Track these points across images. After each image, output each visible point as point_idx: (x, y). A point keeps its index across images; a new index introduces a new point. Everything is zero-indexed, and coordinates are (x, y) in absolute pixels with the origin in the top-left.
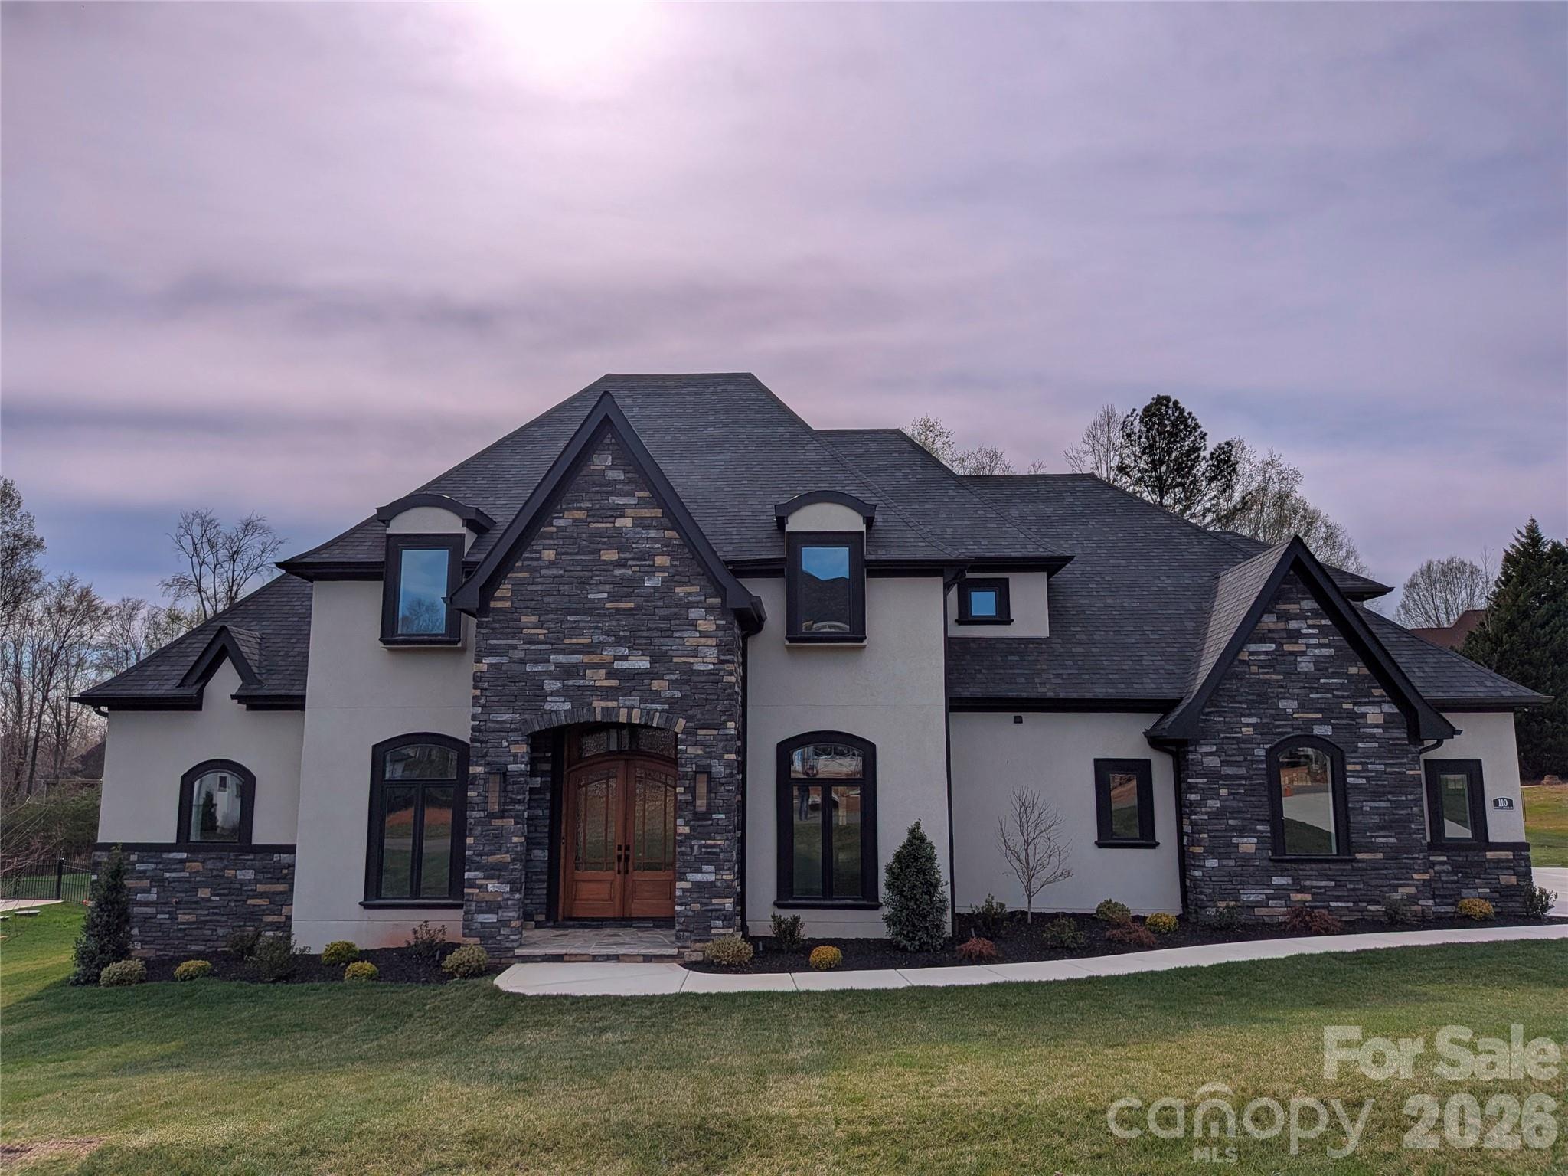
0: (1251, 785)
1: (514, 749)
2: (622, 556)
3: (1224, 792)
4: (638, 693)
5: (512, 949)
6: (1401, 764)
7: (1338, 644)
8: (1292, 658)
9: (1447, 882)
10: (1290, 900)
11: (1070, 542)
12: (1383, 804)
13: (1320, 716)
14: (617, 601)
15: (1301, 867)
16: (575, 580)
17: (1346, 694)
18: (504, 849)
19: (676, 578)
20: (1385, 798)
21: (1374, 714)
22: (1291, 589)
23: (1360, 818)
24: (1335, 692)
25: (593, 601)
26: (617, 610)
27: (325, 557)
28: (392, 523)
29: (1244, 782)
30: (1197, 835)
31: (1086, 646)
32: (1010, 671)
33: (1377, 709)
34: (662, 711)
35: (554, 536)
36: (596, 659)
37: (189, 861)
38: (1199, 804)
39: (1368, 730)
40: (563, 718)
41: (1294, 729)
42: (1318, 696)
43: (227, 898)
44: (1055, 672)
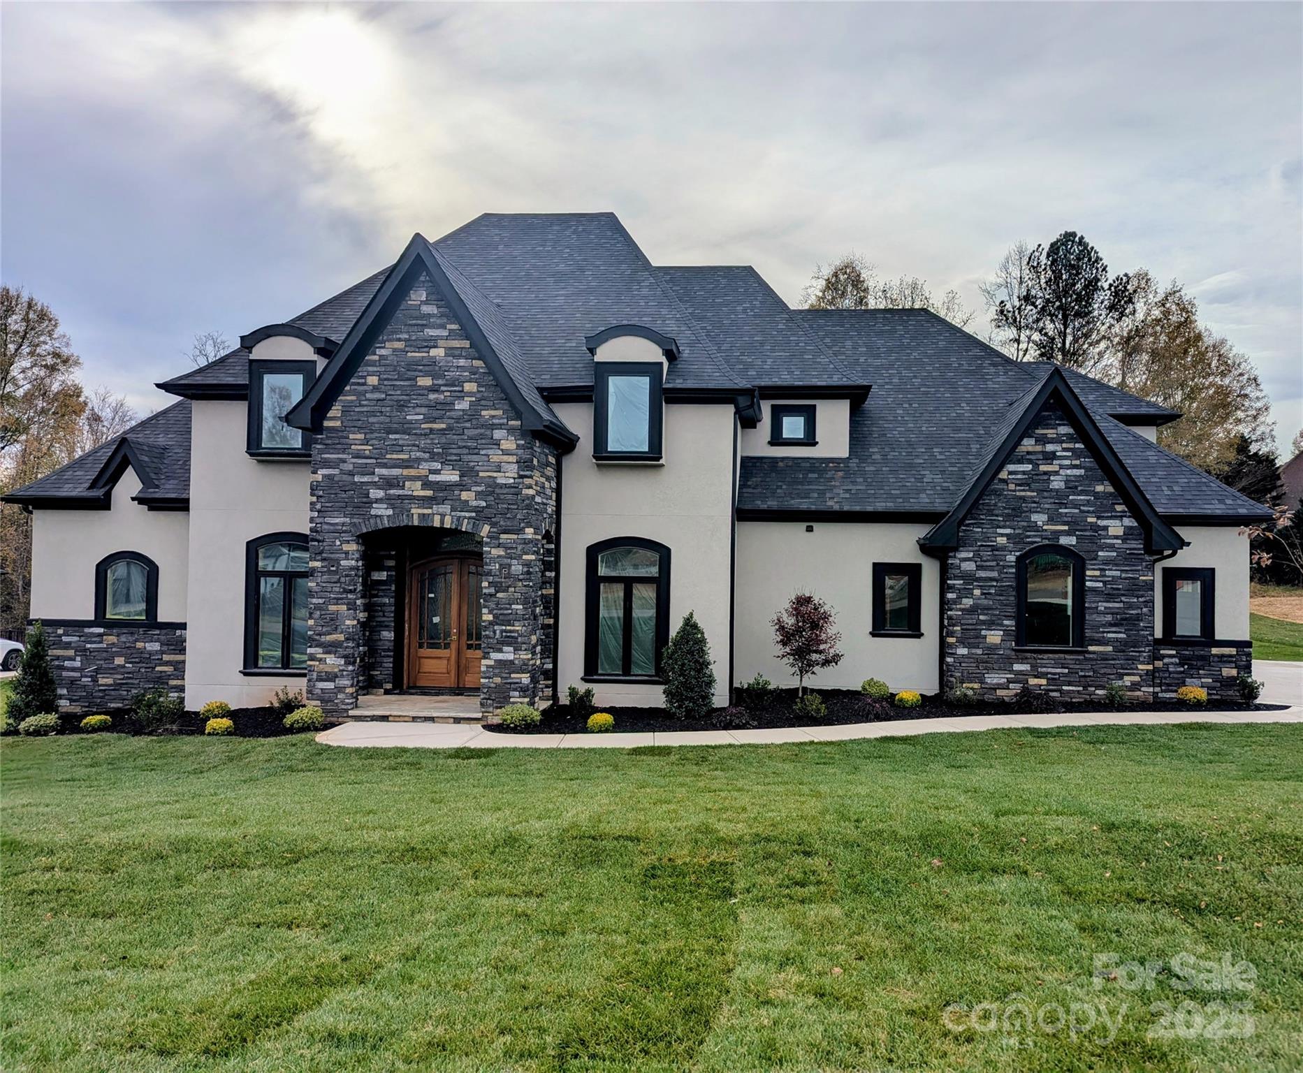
0: (1002, 586)
1: (346, 547)
2: (436, 382)
3: (977, 592)
4: (450, 502)
5: (347, 710)
6: (1136, 570)
7: (1088, 465)
8: (1046, 477)
9: (1174, 673)
10: (1027, 683)
11: (890, 372)
12: (1117, 605)
13: (1066, 528)
14: (431, 422)
15: (1040, 657)
16: (395, 403)
17: (1091, 509)
18: (339, 630)
19: (483, 402)
20: (1119, 600)
21: (1116, 528)
22: (1050, 416)
23: (1094, 616)
24: (1082, 508)
25: (410, 422)
26: (431, 430)
27: (199, 380)
28: (254, 350)
29: (995, 584)
30: (951, 628)
31: (879, 465)
32: (807, 487)
33: (1117, 522)
34: (470, 518)
35: (377, 364)
36: (413, 472)
37: (106, 635)
38: (955, 602)
39: (1108, 541)
40: (386, 522)
41: (1042, 539)
42: (1066, 511)
43: (138, 665)
44: (846, 488)
